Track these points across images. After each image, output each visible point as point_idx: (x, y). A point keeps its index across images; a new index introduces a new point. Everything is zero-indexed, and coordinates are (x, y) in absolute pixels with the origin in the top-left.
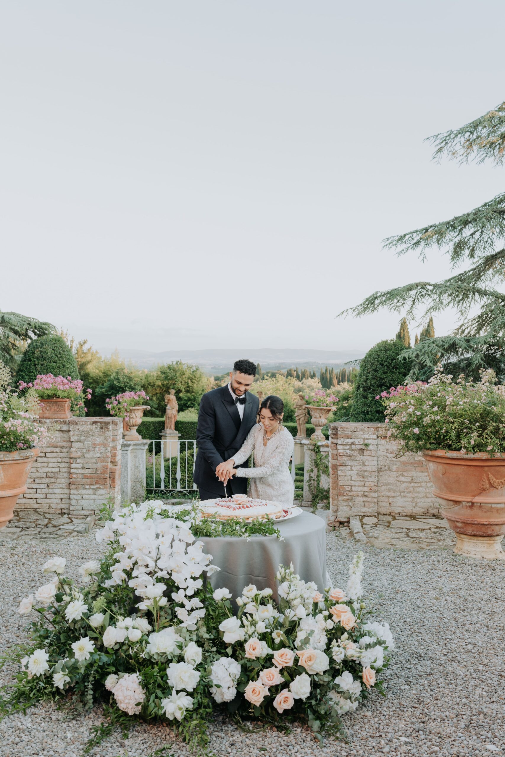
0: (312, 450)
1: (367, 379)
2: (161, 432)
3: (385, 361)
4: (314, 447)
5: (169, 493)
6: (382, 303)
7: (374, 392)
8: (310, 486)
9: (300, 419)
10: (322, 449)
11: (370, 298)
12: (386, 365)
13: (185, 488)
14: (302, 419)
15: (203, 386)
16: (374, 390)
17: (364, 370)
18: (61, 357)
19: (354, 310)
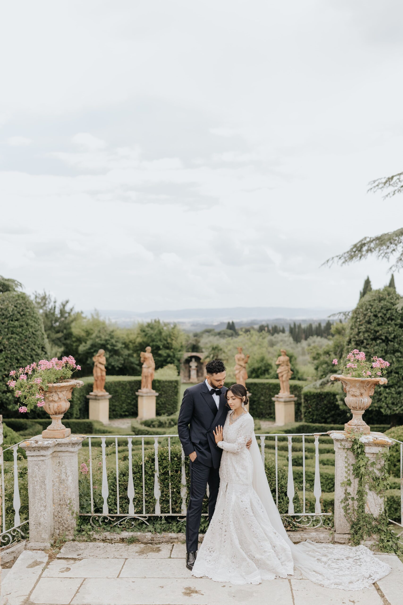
0: (348, 449)
1: (359, 332)
2: (137, 391)
3: (379, 312)
4: (351, 444)
5: (116, 521)
6: (370, 250)
7: (368, 346)
8: (346, 509)
9: (282, 376)
10: (367, 449)
11: (357, 244)
12: (381, 316)
13: (141, 512)
14: (285, 376)
15: (181, 343)
16: (367, 344)
17: (356, 322)
18: (24, 315)
19: (340, 258)
